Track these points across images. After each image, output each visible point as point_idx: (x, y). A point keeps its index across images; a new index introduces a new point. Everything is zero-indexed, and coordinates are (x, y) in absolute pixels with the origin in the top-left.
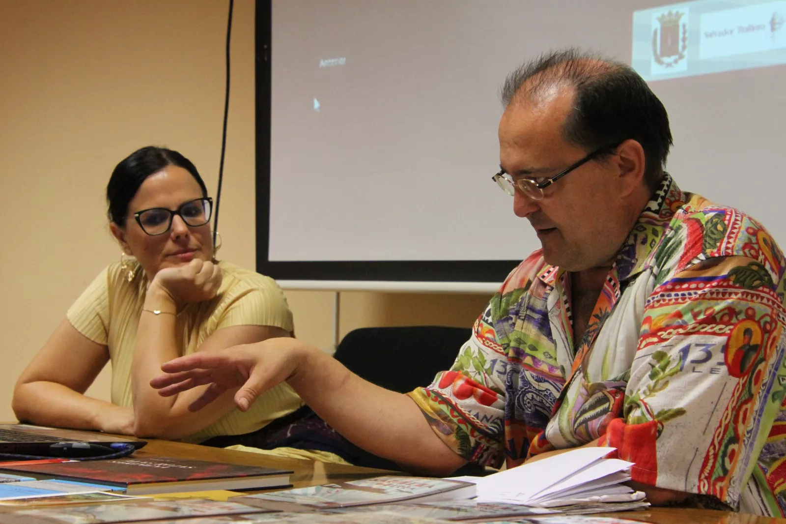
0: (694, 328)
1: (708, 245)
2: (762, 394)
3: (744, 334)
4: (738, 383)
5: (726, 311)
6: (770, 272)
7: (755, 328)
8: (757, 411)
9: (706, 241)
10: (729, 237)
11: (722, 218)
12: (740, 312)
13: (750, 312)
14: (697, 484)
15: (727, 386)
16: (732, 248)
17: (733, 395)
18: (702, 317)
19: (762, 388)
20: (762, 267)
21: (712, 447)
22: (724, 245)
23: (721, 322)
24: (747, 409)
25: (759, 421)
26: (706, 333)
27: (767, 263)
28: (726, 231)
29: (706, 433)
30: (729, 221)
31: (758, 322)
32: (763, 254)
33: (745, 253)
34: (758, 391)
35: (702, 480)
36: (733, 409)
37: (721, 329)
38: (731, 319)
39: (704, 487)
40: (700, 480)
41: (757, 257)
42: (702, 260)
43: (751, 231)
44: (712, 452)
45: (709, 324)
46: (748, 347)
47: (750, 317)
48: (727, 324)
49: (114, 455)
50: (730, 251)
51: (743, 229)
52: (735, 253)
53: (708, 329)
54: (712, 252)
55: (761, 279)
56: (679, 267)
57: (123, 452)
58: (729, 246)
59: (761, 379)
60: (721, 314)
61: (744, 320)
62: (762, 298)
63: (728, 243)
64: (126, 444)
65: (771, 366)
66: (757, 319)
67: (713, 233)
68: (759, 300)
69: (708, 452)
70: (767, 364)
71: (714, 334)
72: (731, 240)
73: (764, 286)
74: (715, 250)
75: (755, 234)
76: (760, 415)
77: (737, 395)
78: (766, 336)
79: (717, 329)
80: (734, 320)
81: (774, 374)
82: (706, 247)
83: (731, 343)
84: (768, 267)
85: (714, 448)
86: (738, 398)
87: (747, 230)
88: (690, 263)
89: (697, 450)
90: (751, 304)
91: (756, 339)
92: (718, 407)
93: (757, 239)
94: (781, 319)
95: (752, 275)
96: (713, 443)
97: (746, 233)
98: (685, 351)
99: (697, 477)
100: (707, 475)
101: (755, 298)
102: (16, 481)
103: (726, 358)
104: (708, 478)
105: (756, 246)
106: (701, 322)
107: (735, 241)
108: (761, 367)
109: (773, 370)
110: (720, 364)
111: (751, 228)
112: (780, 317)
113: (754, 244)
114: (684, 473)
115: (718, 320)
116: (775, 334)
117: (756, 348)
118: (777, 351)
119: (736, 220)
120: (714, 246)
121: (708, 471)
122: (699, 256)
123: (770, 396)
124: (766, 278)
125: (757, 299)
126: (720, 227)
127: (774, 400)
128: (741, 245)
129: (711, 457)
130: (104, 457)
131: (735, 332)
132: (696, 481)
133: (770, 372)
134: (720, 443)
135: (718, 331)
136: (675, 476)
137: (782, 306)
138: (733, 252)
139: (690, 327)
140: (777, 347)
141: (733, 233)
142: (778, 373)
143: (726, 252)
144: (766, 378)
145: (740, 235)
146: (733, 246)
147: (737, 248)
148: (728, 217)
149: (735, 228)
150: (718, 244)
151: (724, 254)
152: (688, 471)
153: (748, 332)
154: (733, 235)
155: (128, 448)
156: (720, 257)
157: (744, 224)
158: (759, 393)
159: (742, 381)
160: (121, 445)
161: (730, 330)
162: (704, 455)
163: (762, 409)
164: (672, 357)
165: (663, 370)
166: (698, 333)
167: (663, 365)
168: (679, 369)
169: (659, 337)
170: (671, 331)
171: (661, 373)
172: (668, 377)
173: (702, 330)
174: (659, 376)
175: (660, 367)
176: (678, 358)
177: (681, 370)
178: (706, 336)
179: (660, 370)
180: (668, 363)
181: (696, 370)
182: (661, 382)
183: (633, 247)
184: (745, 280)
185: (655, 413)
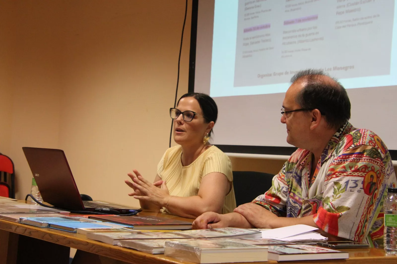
0: (350, 173)
1: (355, 141)
2: (377, 203)
3: (371, 177)
4: (369, 198)
5: (364, 167)
6: (381, 153)
7: (374, 175)
8: (374, 209)
9: (354, 140)
10: (363, 138)
11: (359, 131)
12: (369, 167)
13: (373, 168)
14: (354, 237)
15: (364, 198)
16: (365, 142)
17: (367, 203)
18: (353, 169)
19: (377, 200)
20: (377, 150)
21: (360, 223)
22: (361, 141)
23: (362, 171)
24: (371, 209)
25: (374, 213)
26: (355, 176)
27: (379, 149)
28: (361, 135)
29: (357, 217)
30: (362, 132)
31: (376, 173)
32: (377, 145)
33: (369, 144)
34: (375, 201)
35: (356, 236)
36: (367, 208)
37: (361, 174)
38: (365, 170)
39: (356, 239)
40: (355, 236)
41: (375, 146)
42: (353, 147)
43: (371, 136)
44: (360, 225)
45: (357, 172)
46: (372, 183)
47: (373, 170)
48: (364, 172)
49: (130, 214)
50: (364, 143)
51: (368, 135)
52: (366, 144)
53: (356, 174)
54: (357, 144)
55: (376, 155)
56: (344, 150)
57: (133, 213)
58: (363, 141)
59: (376, 197)
60: (361, 168)
61: (370, 171)
62: (378, 163)
63: (363, 140)
64: (134, 210)
65: (380, 192)
66: (375, 171)
67: (357, 137)
68: (376, 163)
69: (359, 225)
70: (378, 191)
71: (359, 176)
72: (364, 139)
73: (378, 158)
74: (358, 143)
75: (373, 137)
76: (375, 211)
77: (368, 202)
78: (378, 179)
79: (359, 174)
80: (367, 171)
81: (382, 195)
82: (354, 142)
83: (366, 180)
84: (379, 151)
85: (361, 224)
86: (369, 204)
87: (370, 135)
88: (348, 148)
89: (354, 223)
90: (373, 165)
91: (375, 180)
92: (361, 206)
93: (374, 139)
94: (383, 172)
95: (374, 152)
96: (361, 221)
97: (369, 136)
98: (347, 182)
99: (354, 234)
100: (358, 234)
101: (374, 162)
102: (95, 222)
103: (363, 186)
104: (358, 235)
105: (374, 142)
106: (353, 171)
107: (365, 139)
108: (376, 192)
109: (381, 193)
110: (361, 188)
111: (371, 135)
112: (382, 171)
113: (373, 141)
114: (349, 232)
115: (360, 170)
116: (381, 178)
117: (374, 184)
118: (383, 185)
119: (364, 131)
120: (357, 142)
121: (358, 233)
122: (352, 146)
123: (380, 203)
124: (379, 155)
125: (375, 163)
126: (359, 135)
127: (381, 205)
128: (368, 141)
129: (360, 227)
130: (126, 215)
131: (367, 176)
132: (354, 236)
133: (380, 194)
134: (363, 222)
135: (360, 175)
136: (345, 233)
137: (384, 167)
138: (365, 143)
139: (349, 173)
140: (382, 184)
141: (364, 136)
142: (383, 194)
143: (362, 143)
144: (378, 196)
145: (367, 137)
146: (365, 141)
147: (366, 142)
148: (361, 131)
149: (365, 134)
150: (359, 141)
151: (361, 144)
152: (351, 231)
153: (372, 176)
154: (364, 137)
155: (135, 212)
156: (360, 145)
157: (368, 133)
158: (375, 202)
159: (370, 197)
160: (133, 210)
161: (365, 174)
162: (357, 226)
163: (376, 209)
164: (342, 185)
165: (338, 190)
166: (352, 176)
167: (338, 188)
168: (345, 190)
169: (336, 175)
170: (341, 173)
171: (338, 191)
172: (341, 193)
173: (354, 175)
174: (337, 193)
175: (337, 188)
176: (344, 185)
177: (346, 191)
178: (355, 177)
179: (337, 190)
180: (340, 187)
181: (352, 191)
182: (338, 195)
183: (327, 150)
184: (371, 154)
185: (336, 207)
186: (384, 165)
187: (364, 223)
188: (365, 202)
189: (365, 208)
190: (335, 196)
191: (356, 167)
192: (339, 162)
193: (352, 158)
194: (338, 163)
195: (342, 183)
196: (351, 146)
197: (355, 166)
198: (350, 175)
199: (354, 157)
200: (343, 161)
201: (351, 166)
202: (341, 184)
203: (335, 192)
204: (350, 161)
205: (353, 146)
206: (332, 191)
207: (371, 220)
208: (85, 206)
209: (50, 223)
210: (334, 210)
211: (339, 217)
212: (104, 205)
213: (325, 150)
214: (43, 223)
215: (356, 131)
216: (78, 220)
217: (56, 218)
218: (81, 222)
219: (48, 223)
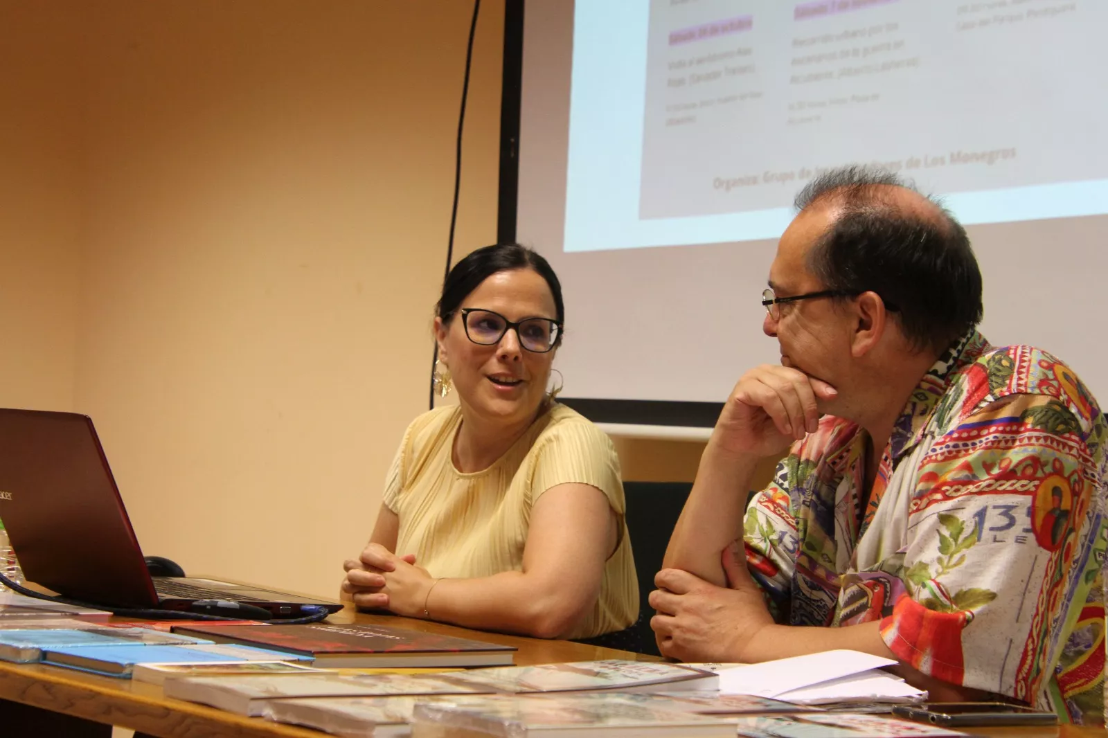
0: (989, 485)
1: (994, 384)
2: (1073, 573)
3: (1053, 495)
4: (1051, 560)
5: (1029, 462)
6: (1078, 417)
7: (1065, 488)
8: (1065, 595)
9: (992, 381)
10: (1019, 373)
11: (1005, 353)
12: (1045, 464)
13: (1057, 465)
14: (1014, 685)
15: (1038, 561)
16: (1026, 385)
17: (1046, 575)
18: (996, 471)
19: (1074, 566)
20: (1067, 409)
21: (1030, 641)
22: (1014, 382)
23: (1024, 477)
24: (1057, 593)
25: (1067, 606)
26: (1005, 492)
27: (1072, 405)
28: (1014, 365)
29: (1020, 620)
30: (1015, 354)
31: (1068, 479)
32: (1065, 393)
33: (1041, 391)
34: (1069, 569)
35: (1020, 682)
36: (1047, 592)
37: (1023, 486)
38: (1035, 472)
39: (1021, 690)
40: (1017, 682)
41: (1057, 396)
42: (990, 402)
43: (1045, 364)
44: (1030, 647)
45: (1008, 479)
46: (1058, 512)
47: (1058, 471)
48: (1031, 478)
49: (304, 619)
50: (1022, 388)
51: (1034, 362)
52: (1029, 391)
53: (1007, 485)
54: (1001, 391)
55: (1065, 422)
56: (964, 413)
58: (1021, 382)
59: (1071, 555)
60: (1021, 467)
61: (1050, 475)
62: (1071, 448)
63: (1020, 379)
64: (318, 607)
65: (1083, 538)
66: (1066, 475)
67: (999, 370)
68: (1067, 450)
69: (1027, 645)
70: (1077, 536)
71: (1015, 492)
72: (1023, 376)
73: (1070, 432)
74: (1005, 389)
75: (1050, 367)
76: (1069, 600)
77: (1050, 574)
78: (1076, 498)
79: (1018, 486)
80: (1039, 474)
81: (1089, 548)
82: (993, 387)
83: (1038, 503)
84: (1073, 410)
85: (1033, 642)
86: (1052, 577)
87: (1039, 363)
88: (976, 406)
89: (1011, 641)
90: (1058, 455)
91: (1066, 504)
92: (1029, 587)
93: (1054, 374)
94: (1090, 476)
95: (1056, 416)
96: (1031, 635)
97: (1039, 367)
98: (981, 515)
99: (1015, 677)
100: (1025, 675)
101: (1061, 447)
103: (1033, 523)
104: (1025, 679)
105: (1054, 383)
106: (998, 478)
107: (1027, 377)
108: (1071, 539)
109: (1086, 543)
110: (1026, 531)
111: (1043, 360)
112: (1087, 474)
113: (1052, 380)
114: (998, 671)
115: (1019, 474)
116: (1083, 496)
117: (1066, 514)
118: (1090, 519)
119: (1023, 352)
120: (1002, 385)
121: (1026, 671)
122: (986, 398)
123: (1083, 576)
124: (1073, 423)
125: (1064, 448)
126: (1005, 363)
127: (1087, 580)
128: (1037, 382)
129: (1030, 653)
131: (1040, 492)
132: (1012, 681)
133: (1083, 546)
134: (1038, 635)
135: (1020, 489)
136: (986, 673)
137: (1091, 459)
138: (1026, 389)
139: (984, 484)
140: (1088, 513)
141: (1023, 367)
142: (1093, 547)
143: (1017, 389)
144: (1077, 553)
145: (1032, 369)
146: (1026, 383)
147: (1032, 385)
148: (1012, 351)
149: (1024, 361)
150: (1008, 382)
151: (1016, 391)
152: (1003, 667)
153: (1056, 491)
154: (1023, 370)
155: (321, 612)
156: (1011, 395)
157: (1035, 357)
158: (1069, 572)
159: (1054, 558)
160: (314, 607)
161: (1035, 486)
162: (1022, 650)
163: (1071, 593)
164: (965, 524)
165: (956, 540)
166: (995, 492)
167: (955, 532)
168: (976, 538)
169: (944, 493)
170: (960, 486)
171: (953, 543)
172: (964, 550)
173: (1001, 489)
174: (953, 548)
175: (951, 535)
176: (973, 524)
177: (979, 540)
178: (1006, 496)
179: (951, 540)
180: (961, 530)
181: (997, 540)
182: (956, 557)
183: (910, 417)
184: (1047, 422)
185: (952, 595)
186: (1091, 455)
187: (1041, 638)
188: (1040, 571)
189: (1042, 592)
190: (945, 558)
191: (1004, 464)
192: (950, 452)
193: (991, 437)
194: (947, 454)
195: (966, 516)
196: (985, 401)
197: (1002, 461)
198: (987, 489)
199: (997, 431)
200: (961, 447)
201: (989, 462)
202: (964, 522)
203: (944, 548)
204: (984, 445)
205: (990, 398)
206: (936, 543)
207: (1059, 630)
208: (158, 594)
209: (45, 647)
210: (948, 603)
211: (965, 624)
212: (224, 591)
213: (903, 419)
214: (24, 649)
215: (996, 354)
216: (137, 637)
217: (66, 631)
218: (145, 645)
219: (39, 649)
